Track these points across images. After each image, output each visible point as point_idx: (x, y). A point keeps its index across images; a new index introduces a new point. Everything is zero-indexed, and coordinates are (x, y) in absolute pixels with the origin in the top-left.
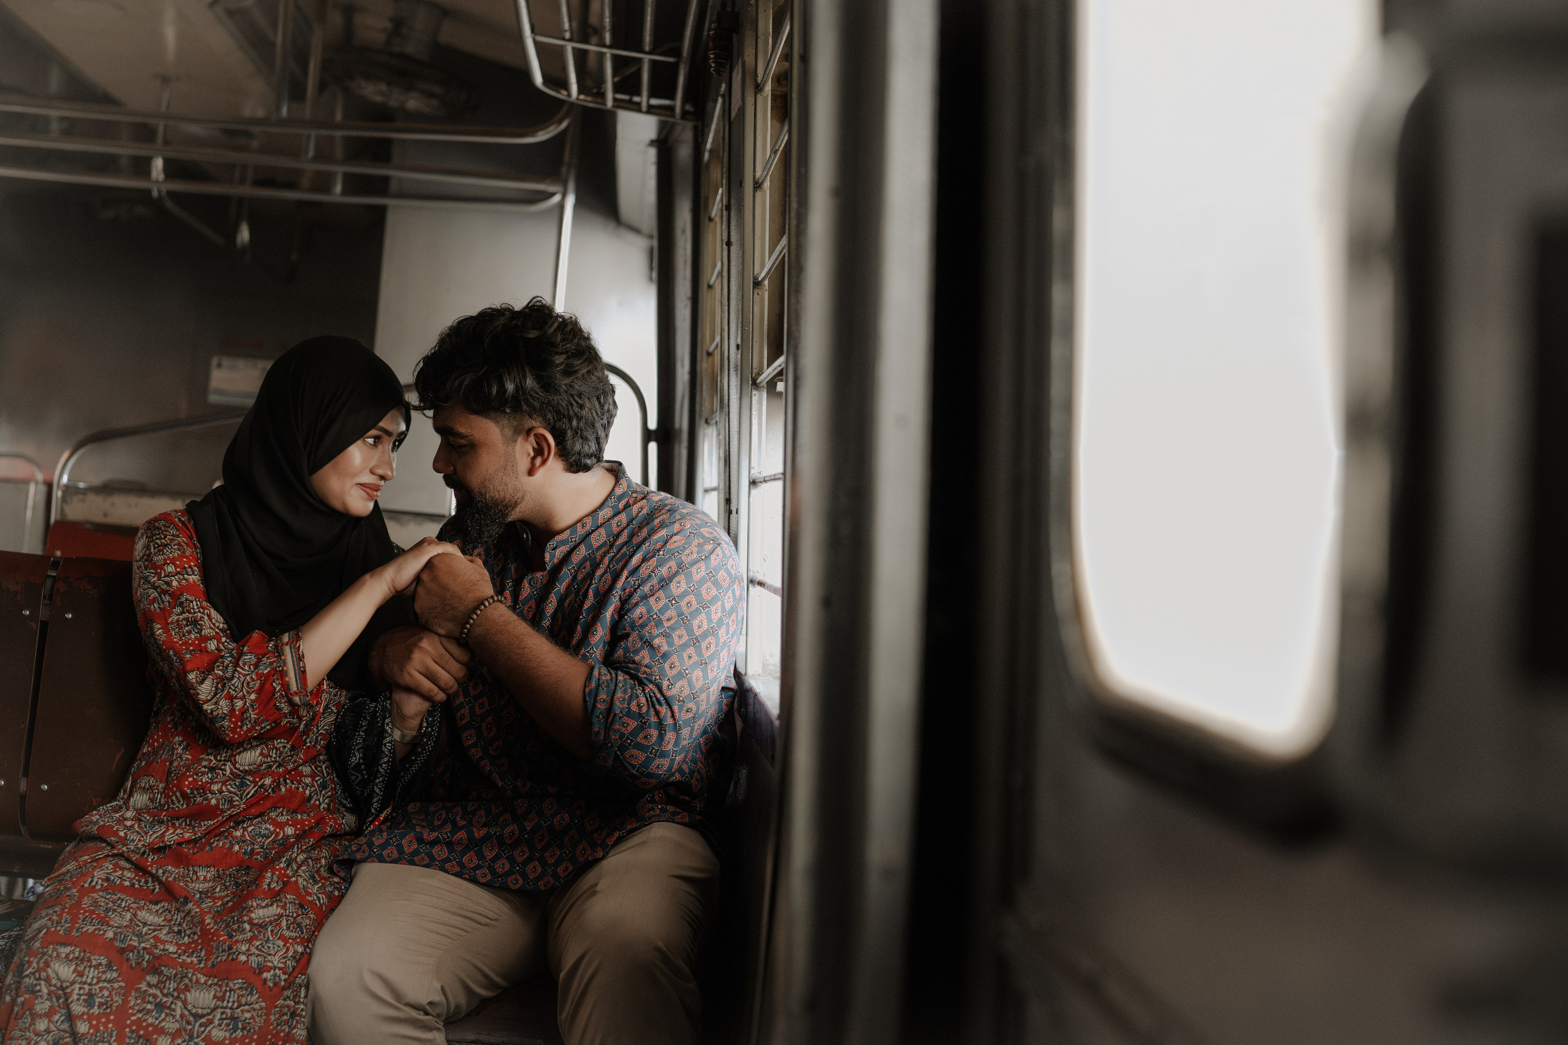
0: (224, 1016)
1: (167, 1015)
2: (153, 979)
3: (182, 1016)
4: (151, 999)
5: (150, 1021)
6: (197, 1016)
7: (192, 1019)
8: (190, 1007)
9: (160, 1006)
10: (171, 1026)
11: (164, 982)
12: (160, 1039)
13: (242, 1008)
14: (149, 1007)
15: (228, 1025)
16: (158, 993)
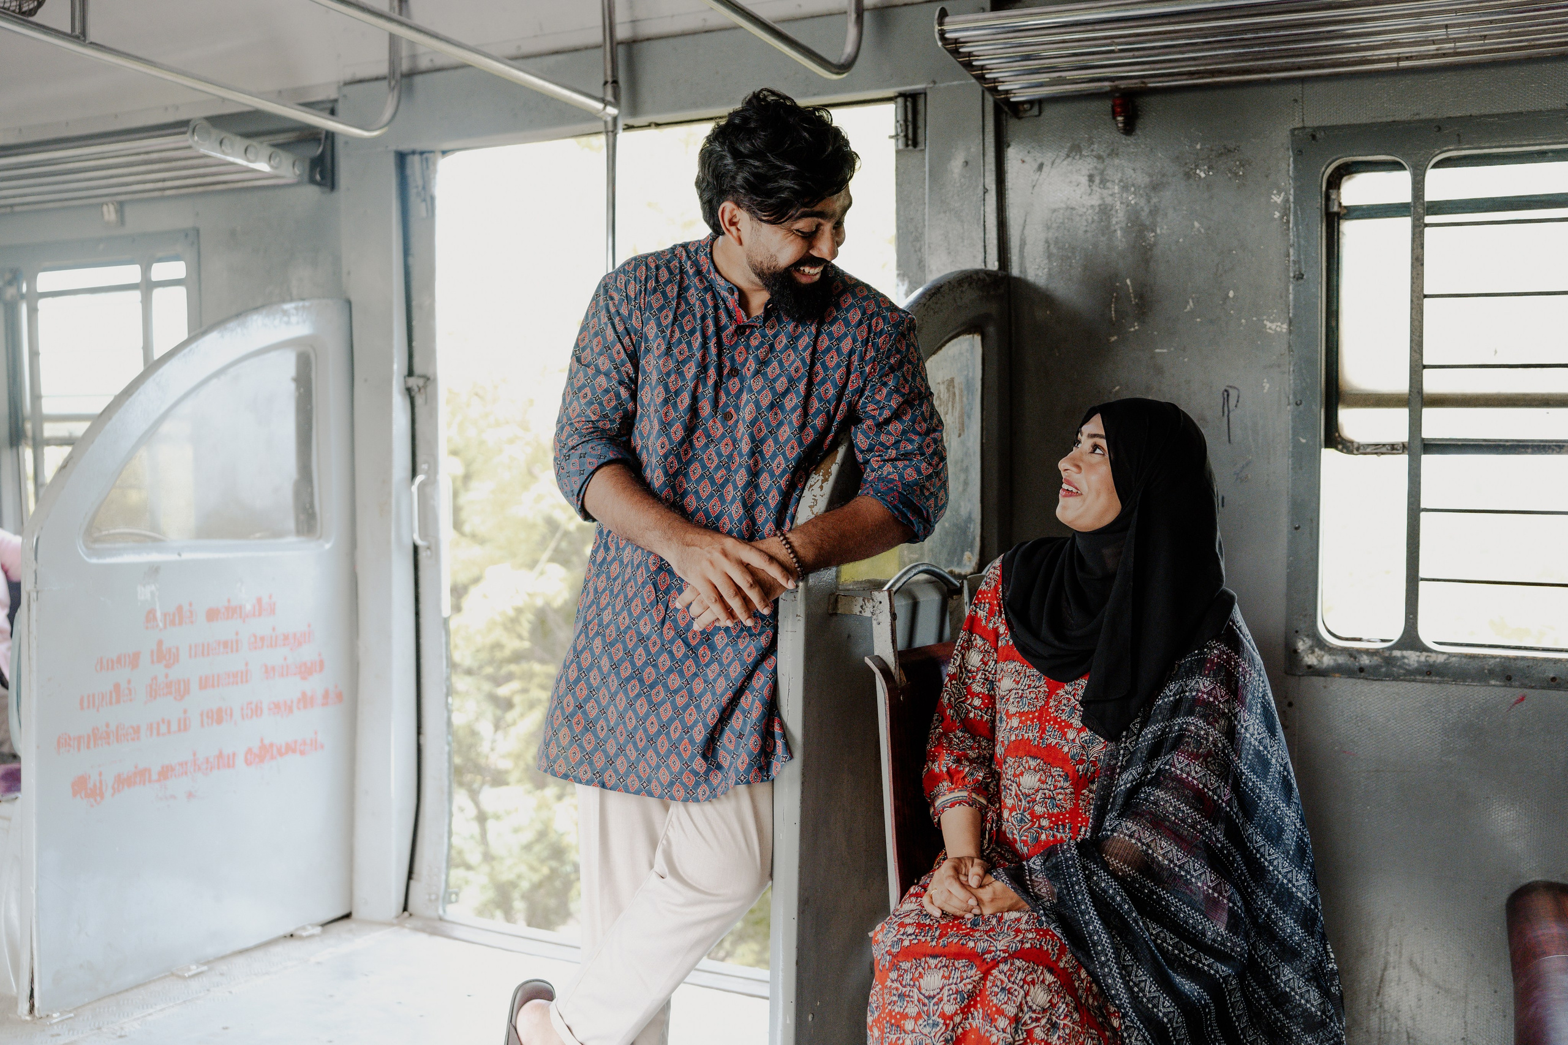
0: (951, 992)
1: (908, 1002)
2: (893, 975)
3: (919, 1000)
4: (895, 992)
5: (896, 1011)
6: (929, 998)
7: (926, 1001)
8: (923, 991)
9: (902, 996)
10: (912, 1010)
11: (902, 976)
12: (906, 1023)
13: (964, 982)
14: (895, 998)
15: (955, 999)
16: (899, 986)
